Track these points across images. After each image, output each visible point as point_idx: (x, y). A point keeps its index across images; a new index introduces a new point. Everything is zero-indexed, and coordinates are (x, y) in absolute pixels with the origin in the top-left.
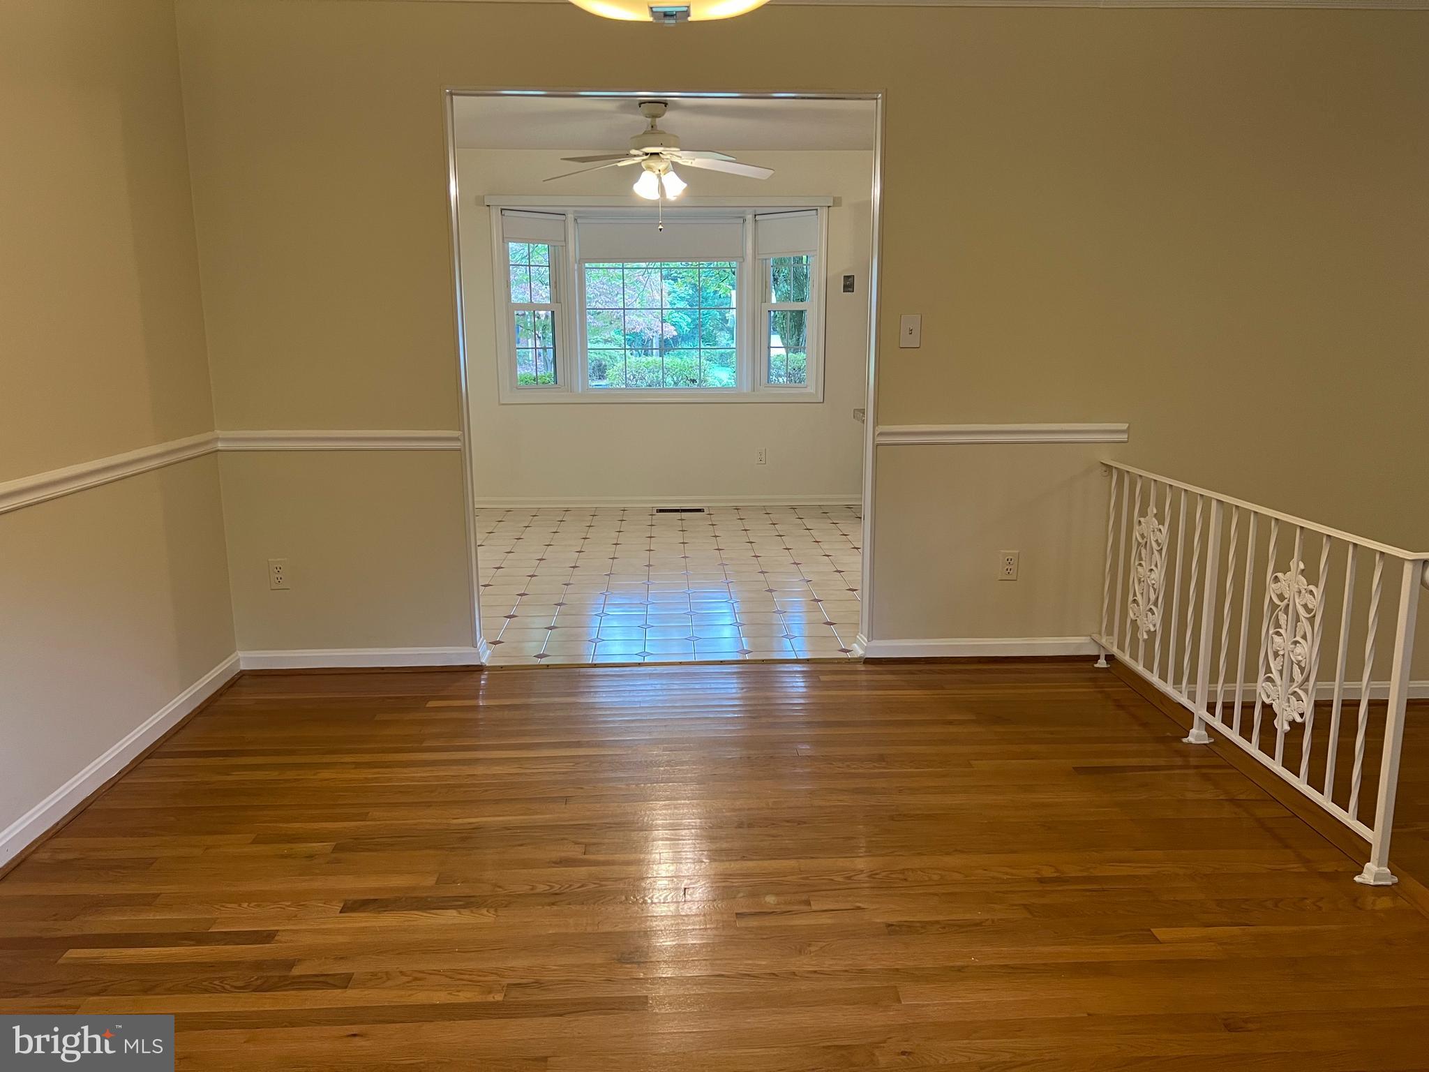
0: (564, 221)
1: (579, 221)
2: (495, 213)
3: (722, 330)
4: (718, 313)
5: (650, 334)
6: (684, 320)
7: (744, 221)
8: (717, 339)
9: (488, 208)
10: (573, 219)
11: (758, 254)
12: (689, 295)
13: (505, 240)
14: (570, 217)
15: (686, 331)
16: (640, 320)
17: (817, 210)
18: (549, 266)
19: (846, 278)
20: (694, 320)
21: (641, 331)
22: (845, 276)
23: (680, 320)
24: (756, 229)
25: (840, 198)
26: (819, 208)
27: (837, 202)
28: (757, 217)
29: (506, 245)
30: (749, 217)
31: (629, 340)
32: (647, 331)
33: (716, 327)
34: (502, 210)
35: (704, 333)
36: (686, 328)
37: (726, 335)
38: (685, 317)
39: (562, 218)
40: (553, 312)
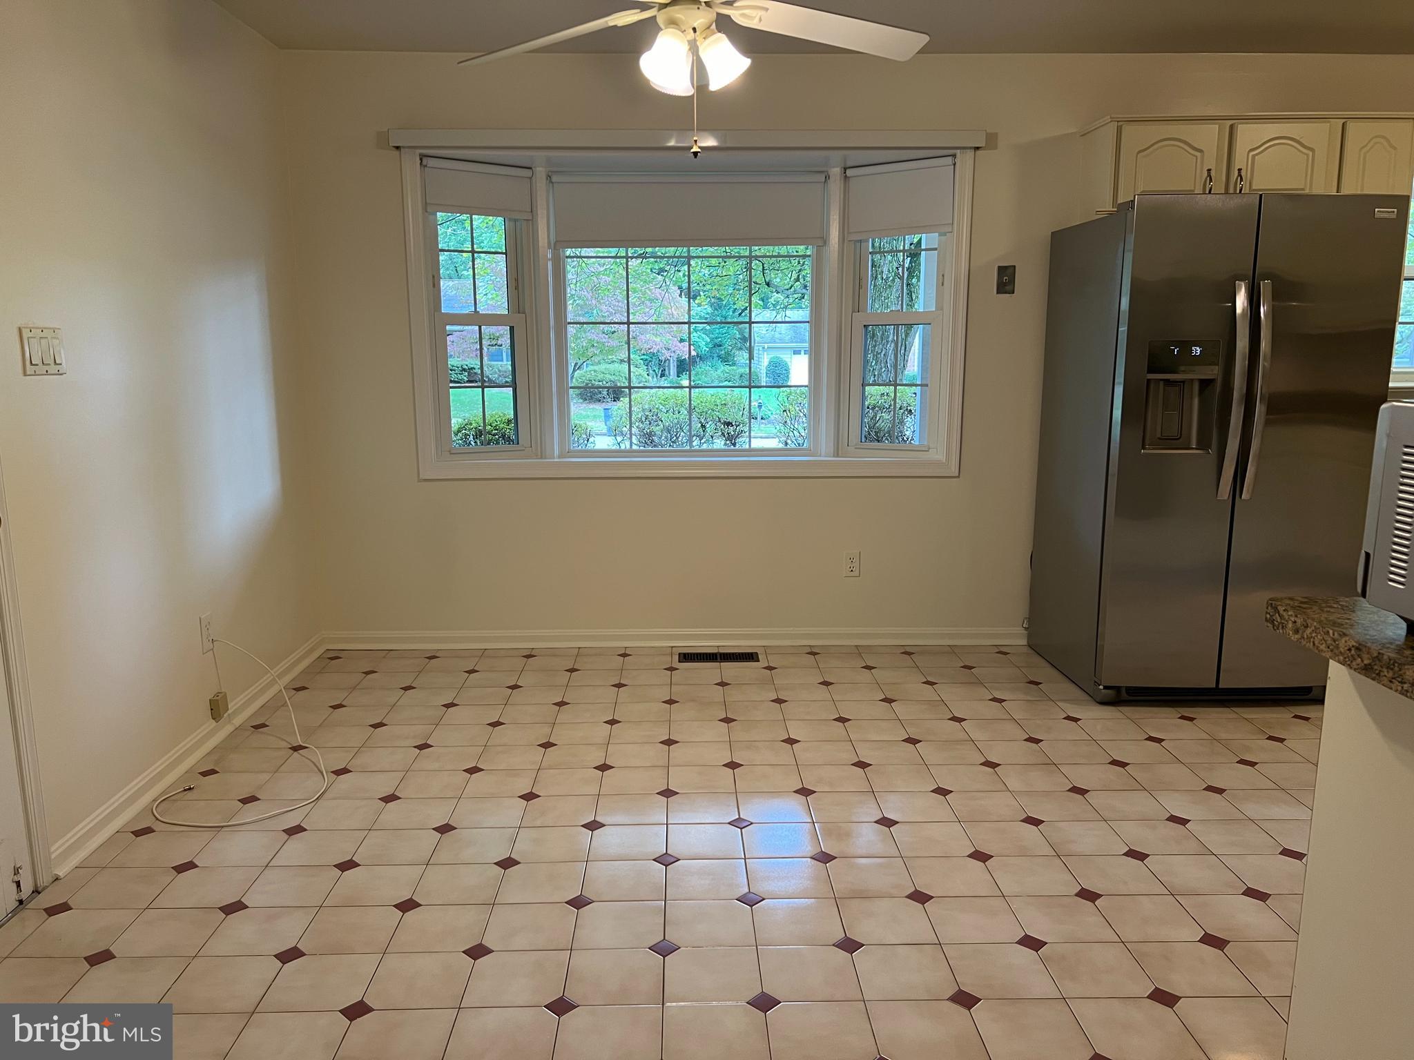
0: (531, 178)
1: (554, 179)
2: (411, 164)
3: (741, 349)
4: (737, 332)
5: (667, 354)
6: (703, 339)
7: (827, 177)
8: (735, 359)
9: (396, 153)
10: (544, 177)
11: (849, 233)
12: (708, 313)
13: (429, 208)
14: (540, 171)
15: (705, 350)
16: (658, 339)
17: (954, 156)
18: (506, 254)
19: (1002, 270)
20: (712, 340)
21: (658, 351)
22: (1000, 268)
23: (698, 340)
24: (846, 191)
25: (997, 134)
26: (958, 152)
27: (992, 141)
28: (848, 171)
29: (431, 217)
30: (836, 171)
31: (646, 360)
32: (664, 351)
33: (734, 346)
34: (422, 157)
35: (723, 352)
36: (705, 348)
37: (745, 354)
38: (704, 336)
39: (527, 173)
40: (512, 329)
